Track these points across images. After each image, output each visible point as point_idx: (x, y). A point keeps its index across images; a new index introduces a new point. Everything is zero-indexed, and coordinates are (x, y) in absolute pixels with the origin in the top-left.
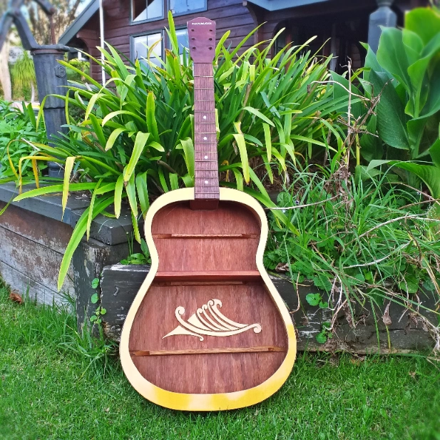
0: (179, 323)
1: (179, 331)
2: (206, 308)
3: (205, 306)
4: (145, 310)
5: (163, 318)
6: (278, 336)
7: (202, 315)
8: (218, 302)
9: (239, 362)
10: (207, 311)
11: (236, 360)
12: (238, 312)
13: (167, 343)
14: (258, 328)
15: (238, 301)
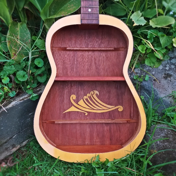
0: (72, 105)
1: (72, 109)
2: (89, 96)
3: (88, 95)
4: (52, 97)
5: (63, 101)
6: (133, 113)
7: (87, 100)
8: (97, 92)
9: (108, 127)
10: (90, 97)
11: (107, 126)
12: (109, 98)
13: (65, 116)
14: (121, 109)
15: (109, 92)
